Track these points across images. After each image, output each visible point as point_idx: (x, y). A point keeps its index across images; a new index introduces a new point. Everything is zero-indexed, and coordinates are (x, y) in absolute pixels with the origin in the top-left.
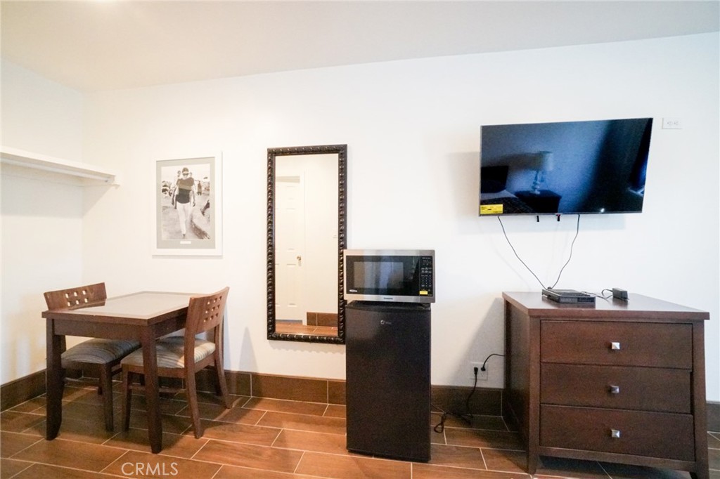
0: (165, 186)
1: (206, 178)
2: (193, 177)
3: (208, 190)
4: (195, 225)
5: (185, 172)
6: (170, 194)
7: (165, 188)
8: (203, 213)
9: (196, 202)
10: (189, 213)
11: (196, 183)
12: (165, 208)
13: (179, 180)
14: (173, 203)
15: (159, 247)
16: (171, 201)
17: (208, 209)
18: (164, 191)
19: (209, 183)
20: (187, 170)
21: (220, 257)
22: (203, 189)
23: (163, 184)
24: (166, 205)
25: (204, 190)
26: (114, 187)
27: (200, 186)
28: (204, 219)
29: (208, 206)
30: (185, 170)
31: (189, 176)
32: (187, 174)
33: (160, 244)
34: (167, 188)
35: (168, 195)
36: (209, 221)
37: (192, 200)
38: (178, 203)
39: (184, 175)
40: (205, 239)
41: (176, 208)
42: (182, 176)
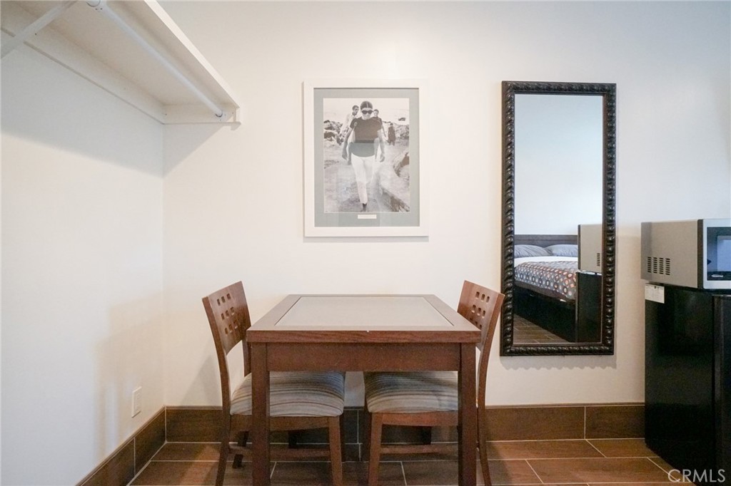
0: (331, 128)
1: (403, 119)
2: (379, 116)
3: (407, 138)
4: (383, 189)
5: (368, 109)
6: (339, 141)
7: (329, 131)
8: (398, 173)
9: (385, 155)
10: (374, 171)
11: (386, 127)
12: (329, 163)
13: (354, 120)
14: (344, 156)
15: (318, 224)
16: (341, 151)
17: (406, 167)
18: (327, 136)
19: (407, 127)
20: (370, 106)
21: (424, 238)
22: (398, 135)
23: (327, 125)
24: (332, 158)
25: (400, 137)
26: (229, 127)
27: (391, 130)
28: (400, 182)
29: (406, 161)
30: (365, 105)
31: (372, 115)
32: (370, 112)
33: (321, 220)
34: (335, 132)
35: (335, 142)
36: (408, 184)
37: (379, 152)
38: (352, 155)
39: (364, 112)
40: (402, 212)
41: (350, 163)
42: (360, 115)
